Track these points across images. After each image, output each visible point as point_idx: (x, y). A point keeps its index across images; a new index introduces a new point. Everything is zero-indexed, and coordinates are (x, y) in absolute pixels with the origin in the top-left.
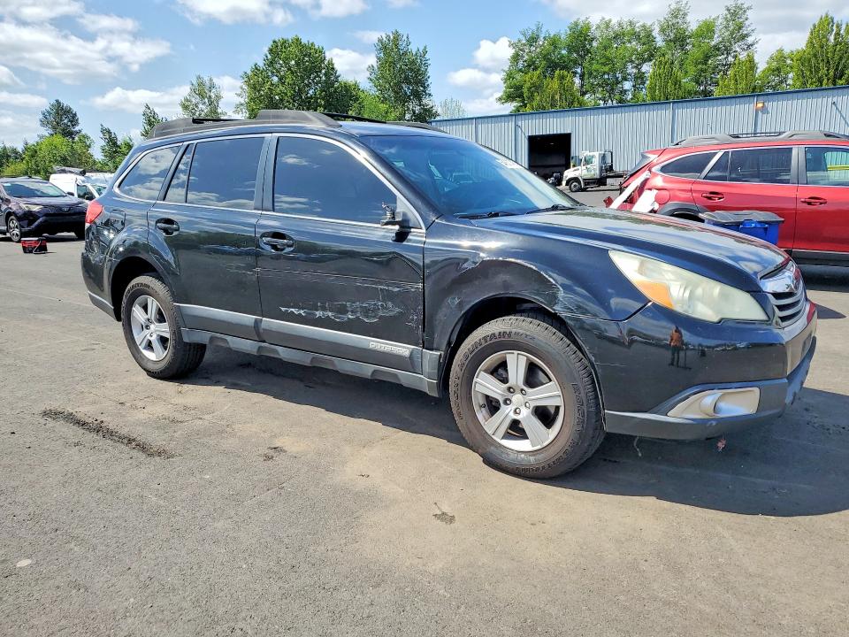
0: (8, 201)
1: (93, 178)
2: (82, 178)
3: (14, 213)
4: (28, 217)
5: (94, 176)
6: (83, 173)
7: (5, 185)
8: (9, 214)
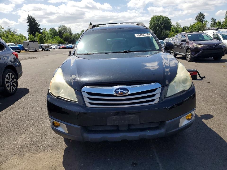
0: (188, 43)
1: (221, 31)
2: (216, 31)
3: (190, 49)
4: (196, 50)
5: (221, 30)
6: (217, 30)
7: (189, 35)
8: (188, 49)
